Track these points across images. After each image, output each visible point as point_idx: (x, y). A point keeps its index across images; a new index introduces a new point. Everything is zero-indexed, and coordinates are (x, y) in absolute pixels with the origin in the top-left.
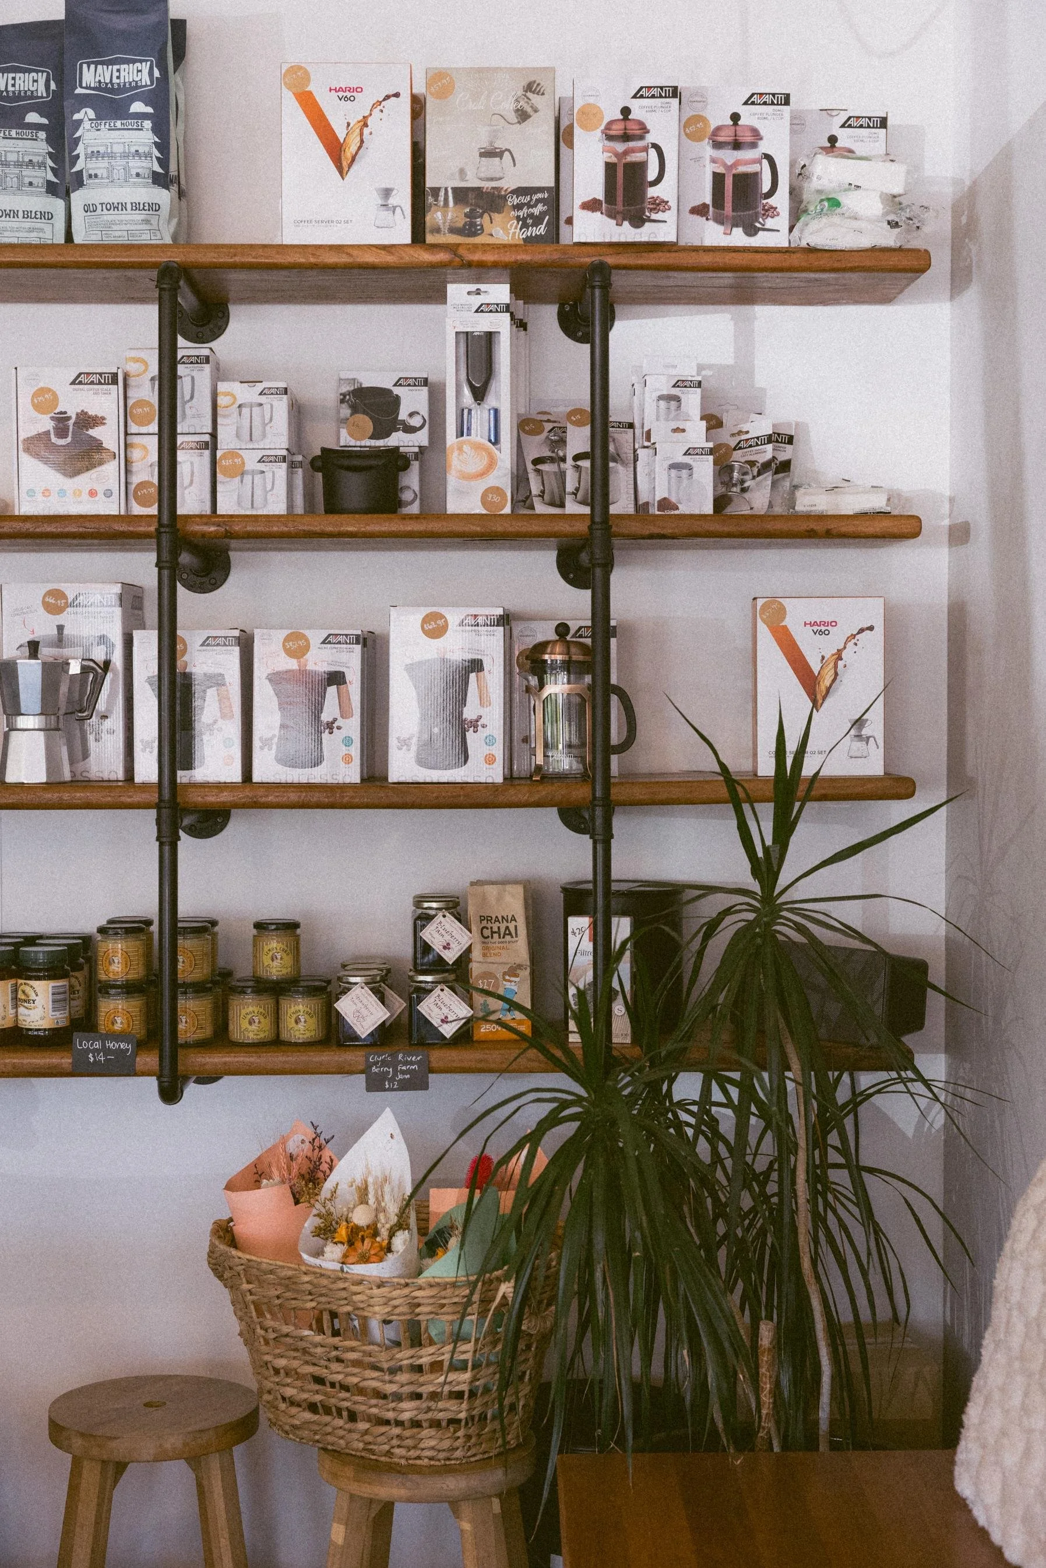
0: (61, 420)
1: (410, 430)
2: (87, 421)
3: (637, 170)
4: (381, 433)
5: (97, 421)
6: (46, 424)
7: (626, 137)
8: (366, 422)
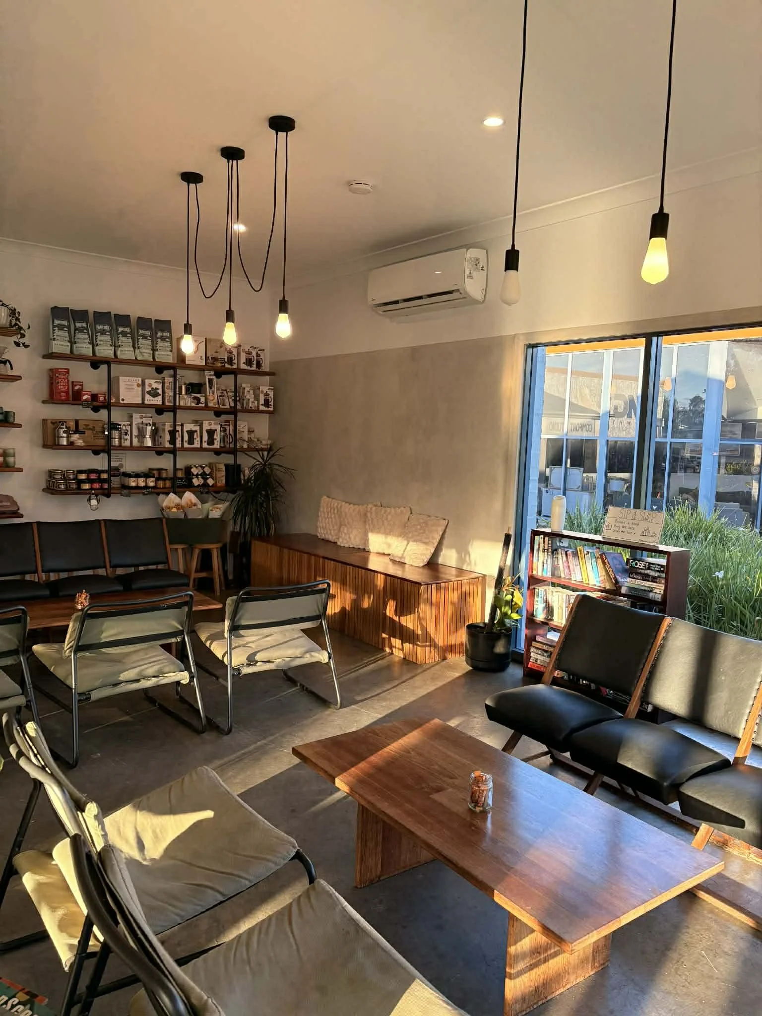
0: (152, 388)
1: (202, 403)
2: (157, 389)
3: (232, 358)
4: (198, 404)
5: (158, 389)
6: (150, 389)
7: (249, 354)
8: (196, 401)
